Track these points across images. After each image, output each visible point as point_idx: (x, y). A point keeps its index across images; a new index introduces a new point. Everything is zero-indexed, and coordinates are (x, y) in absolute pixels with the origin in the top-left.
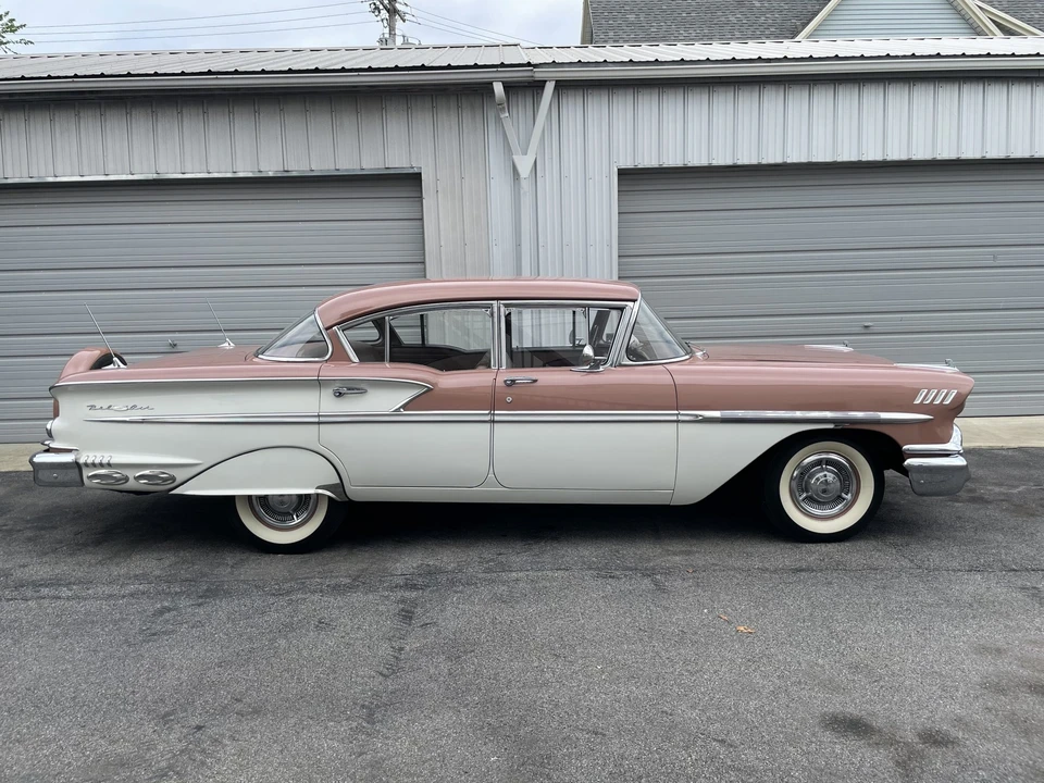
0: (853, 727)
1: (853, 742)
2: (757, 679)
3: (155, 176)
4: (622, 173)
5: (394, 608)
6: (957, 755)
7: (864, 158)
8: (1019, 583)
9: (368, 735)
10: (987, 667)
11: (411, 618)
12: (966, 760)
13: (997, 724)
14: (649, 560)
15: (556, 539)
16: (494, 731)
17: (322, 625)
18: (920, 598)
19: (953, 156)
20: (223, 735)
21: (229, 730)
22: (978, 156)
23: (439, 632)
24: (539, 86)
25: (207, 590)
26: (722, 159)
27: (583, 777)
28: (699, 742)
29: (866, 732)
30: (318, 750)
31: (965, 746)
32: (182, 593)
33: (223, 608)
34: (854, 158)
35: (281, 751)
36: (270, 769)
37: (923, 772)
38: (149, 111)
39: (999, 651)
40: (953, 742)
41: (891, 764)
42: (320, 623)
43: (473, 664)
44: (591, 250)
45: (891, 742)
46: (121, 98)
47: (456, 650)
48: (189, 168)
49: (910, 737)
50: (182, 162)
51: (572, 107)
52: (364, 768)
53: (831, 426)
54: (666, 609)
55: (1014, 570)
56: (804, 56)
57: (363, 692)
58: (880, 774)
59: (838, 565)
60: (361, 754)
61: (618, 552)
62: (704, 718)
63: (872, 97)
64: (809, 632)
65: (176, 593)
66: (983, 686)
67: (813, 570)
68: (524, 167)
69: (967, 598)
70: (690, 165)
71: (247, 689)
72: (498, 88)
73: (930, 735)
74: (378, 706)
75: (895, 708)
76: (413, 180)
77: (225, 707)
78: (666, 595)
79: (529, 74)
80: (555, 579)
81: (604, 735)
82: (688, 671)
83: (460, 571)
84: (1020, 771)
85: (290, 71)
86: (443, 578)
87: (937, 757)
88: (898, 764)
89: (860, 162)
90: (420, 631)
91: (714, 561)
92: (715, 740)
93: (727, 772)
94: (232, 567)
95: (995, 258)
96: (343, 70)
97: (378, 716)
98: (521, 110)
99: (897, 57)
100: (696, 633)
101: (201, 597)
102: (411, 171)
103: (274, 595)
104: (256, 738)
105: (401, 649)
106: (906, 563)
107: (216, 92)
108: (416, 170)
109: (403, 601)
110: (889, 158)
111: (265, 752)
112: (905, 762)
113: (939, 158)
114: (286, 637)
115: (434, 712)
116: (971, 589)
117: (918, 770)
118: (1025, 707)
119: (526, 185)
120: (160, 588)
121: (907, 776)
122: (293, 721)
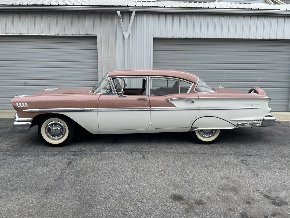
0: (178, 198)
1: (177, 203)
2: (158, 184)
3: (20, 34)
4: (154, 39)
5: (67, 161)
6: (203, 208)
7: (223, 37)
8: (242, 159)
9: (44, 197)
10: (222, 183)
11: (70, 164)
12: (205, 209)
13: (218, 199)
14: (144, 149)
15: (121, 143)
16: (79, 197)
17: (45, 165)
18: (213, 162)
19: (247, 38)
20: (4, 196)
21: (6, 194)
22: (254, 38)
23: (76, 168)
24: (131, 12)
25: (17, 154)
26: (183, 36)
27: (98, 211)
28: (135, 202)
29: (181, 200)
30: (28, 201)
31: (206, 205)
32: (10, 154)
33: (19, 159)
34: (220, 37)
35: (18, 201)
36: (13, 206)
37: (192, 212)
38: (19, 16)
39: (228, 178)
40: (204, 204)
41: (184, 209)
42: (44, 165)
43: (82, 178)
44: (145, 61)
45: (187, 203)
46: (10, 12)
47: (79, 174)
48: (30, 32)
49: (192, 201)
50: (28, 31)
51: (141, 19)
52: (38, 207)
54: (142, 163)
55: (242, 155)
56: (207, 7)
57: (48, 185)
58: (180, 212)
59: (195, 152)
60: (39, 203)
61: (137, 147)
62: (139, 195)
63: (226, 20)
64: (178, 171)
65: (8, 154)
66: (219, 188)
67: (188, 153)
68: (126, 36)
69: (226, 163)
70: (174, 37)
71: (16, 183)
72: (119, 13)
73: (198, 202)
74: (50, 189)
75: (192, 193)
76: (95, 38)
77: (8, 188)
78: (144, 159)
79: (127, 9)
80: (115, 154)
81: (109, 199)
82: (140, 181)
83: (90, 151)
84: (219, 213)
85: (58, 5)
86: (84, 153)
87: (197, 208)
88: (186, 209)
90: (71, 168)
91: (162, 150)
92: (139, 201)
93: (138, 210)
94: (27, 148)
95: (258, 67)
96: (74, 5)
97: (49, 192)
98: (126, 19)
99: (233, 9)
100: (147, 170)
101: (14, 156)
102: (94, 36)
103: (35, 156)
104: (12, 197)
105: (64, 173)
106: (214, 152)
107: (38, 11)
108: (96, 36)
109: (70, 159)
110: (230, 38)
111: (13, 201)
112: (188, 209)
113: (244, 38)
114: (33, 168)
115: (65, 191)
116: (228, 160)
117: (191, 211)
118: (228, 195)
119: (126, 41)
120: (4, 153)
121: (187, 213)
122: (24, 193)
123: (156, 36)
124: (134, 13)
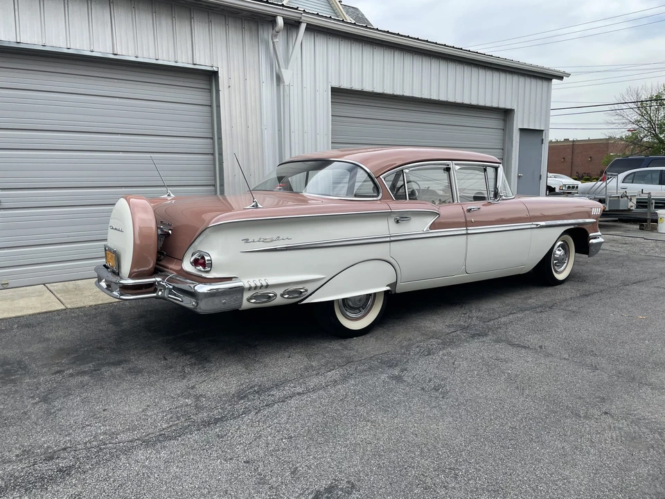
4: (333, 90)
24: (299, 24)
44: (318, 137)
51: (309, 42)
53: (572, 227)
68: (287, 77)
70: (364, 90)
72: (280, 21)
76: (211, 76)
79: (300, 16)
89: (421, 99)
102: (211, 69)
108: (215, 69)
123: (336, 85)
124: (303, 26)
